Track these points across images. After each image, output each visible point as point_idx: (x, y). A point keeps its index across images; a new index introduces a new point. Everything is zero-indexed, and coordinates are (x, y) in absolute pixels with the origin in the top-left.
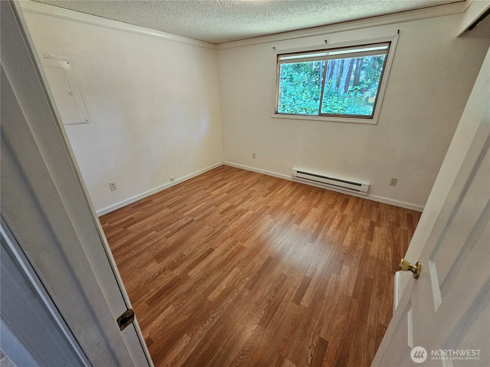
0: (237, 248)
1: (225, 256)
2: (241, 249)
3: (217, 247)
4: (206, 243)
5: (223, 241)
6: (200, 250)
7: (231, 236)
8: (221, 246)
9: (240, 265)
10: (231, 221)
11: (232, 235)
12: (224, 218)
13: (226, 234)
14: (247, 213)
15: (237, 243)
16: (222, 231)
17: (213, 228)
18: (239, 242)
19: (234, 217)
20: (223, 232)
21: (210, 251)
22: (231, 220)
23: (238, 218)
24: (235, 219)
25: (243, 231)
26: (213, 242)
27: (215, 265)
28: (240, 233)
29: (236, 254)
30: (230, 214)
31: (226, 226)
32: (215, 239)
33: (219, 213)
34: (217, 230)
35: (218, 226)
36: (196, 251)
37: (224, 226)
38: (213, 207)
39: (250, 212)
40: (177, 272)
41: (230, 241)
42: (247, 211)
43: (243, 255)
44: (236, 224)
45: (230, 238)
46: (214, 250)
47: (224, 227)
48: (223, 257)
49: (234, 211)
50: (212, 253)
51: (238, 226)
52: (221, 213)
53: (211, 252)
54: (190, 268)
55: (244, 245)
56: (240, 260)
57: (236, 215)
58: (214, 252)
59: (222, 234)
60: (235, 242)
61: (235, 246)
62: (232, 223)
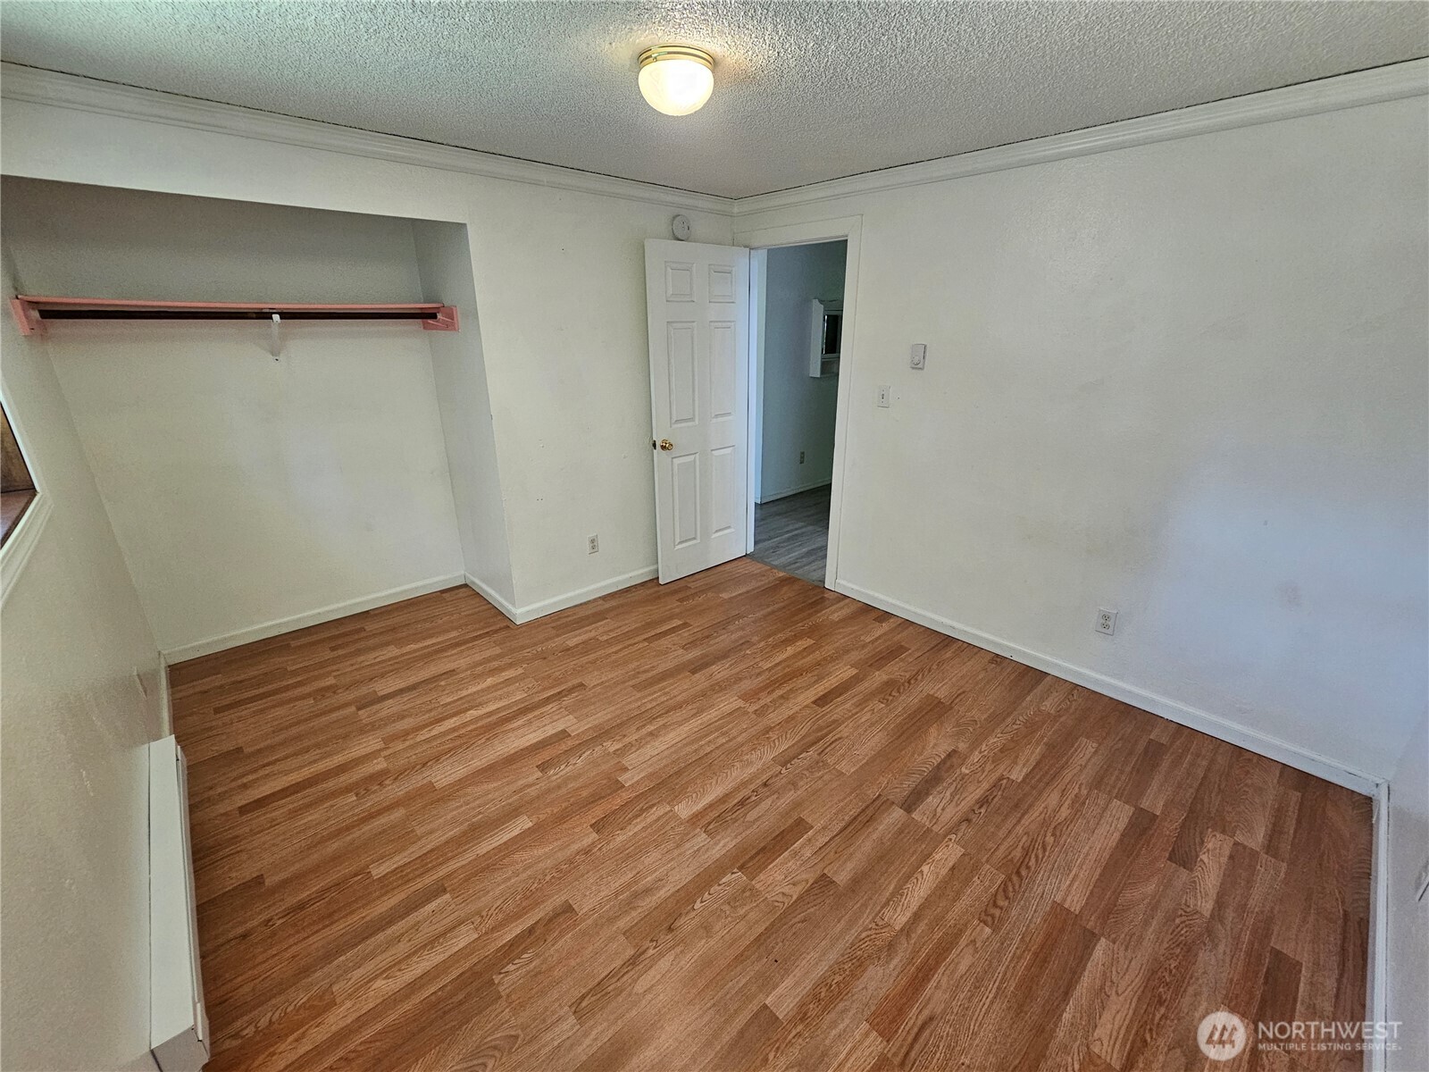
0: (759, 699)
1: (787, 688)
2: (748, 697)
3: (806, 706)
4: (834, 721)
5: (791, 718)
6: (847, 706)
7: (771, 728)
8: (796, 708)
9: (758, 671)
10: (764, 778)
11: (768, 733)
12: (790, 796)
13: (784, 737)
14: (700, 806)
15: (756, 710)
16: (796, 747)
17: (825, 764)
18: (751, 710)
19: (754, 798)
20: (793, 745)
21: (822, 701)
22: (765, 785)
23: (737, 789)
24: (752, 787)
25: (735, 738)
26: (818, 720)
27: (807, 678)
28: (744, 735)
29: (762, 689)
30: (766, 815)
31: (784, 764)
32: (814, 727)
33: (812, 827)
34: (812, 752)
35: (810, 768)
36: (857, 705)
37: (789, 765)
38: (842, 877)
39: (684, 810)
40: (879, 677)
41: (774, 717)
42: (695, 819)
43: (747, 685)
44: (750, 763)
45: (773, 722)
46: (814, 702)
47: (789, 761)
48: (791, 686)
49: (748, 828)
50: (817, 697)
51: (745, 758)
52: (800, 827)
53: (819, 699)
54: (856, 680)
55: (740, 703)
56: (757, 677)
57: (742, 803)
58: (813, 699)
59: (796, 740)
60: (760, 713)
61: (762, 702)
62: (763, 771)
